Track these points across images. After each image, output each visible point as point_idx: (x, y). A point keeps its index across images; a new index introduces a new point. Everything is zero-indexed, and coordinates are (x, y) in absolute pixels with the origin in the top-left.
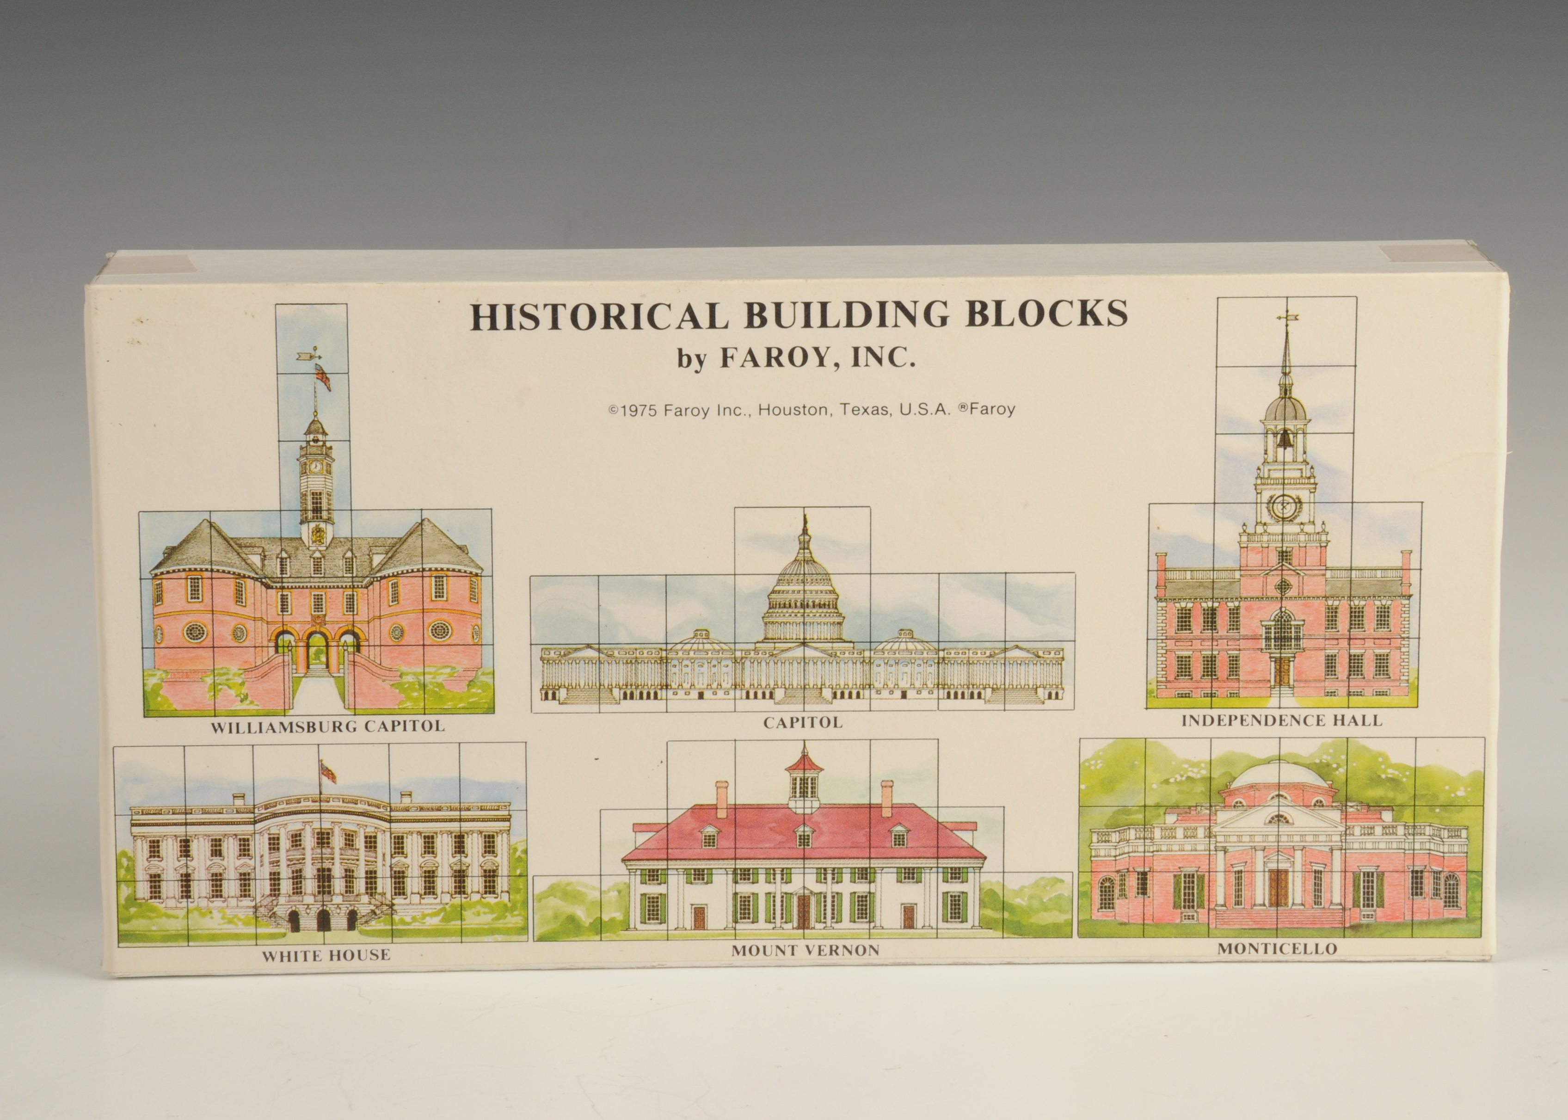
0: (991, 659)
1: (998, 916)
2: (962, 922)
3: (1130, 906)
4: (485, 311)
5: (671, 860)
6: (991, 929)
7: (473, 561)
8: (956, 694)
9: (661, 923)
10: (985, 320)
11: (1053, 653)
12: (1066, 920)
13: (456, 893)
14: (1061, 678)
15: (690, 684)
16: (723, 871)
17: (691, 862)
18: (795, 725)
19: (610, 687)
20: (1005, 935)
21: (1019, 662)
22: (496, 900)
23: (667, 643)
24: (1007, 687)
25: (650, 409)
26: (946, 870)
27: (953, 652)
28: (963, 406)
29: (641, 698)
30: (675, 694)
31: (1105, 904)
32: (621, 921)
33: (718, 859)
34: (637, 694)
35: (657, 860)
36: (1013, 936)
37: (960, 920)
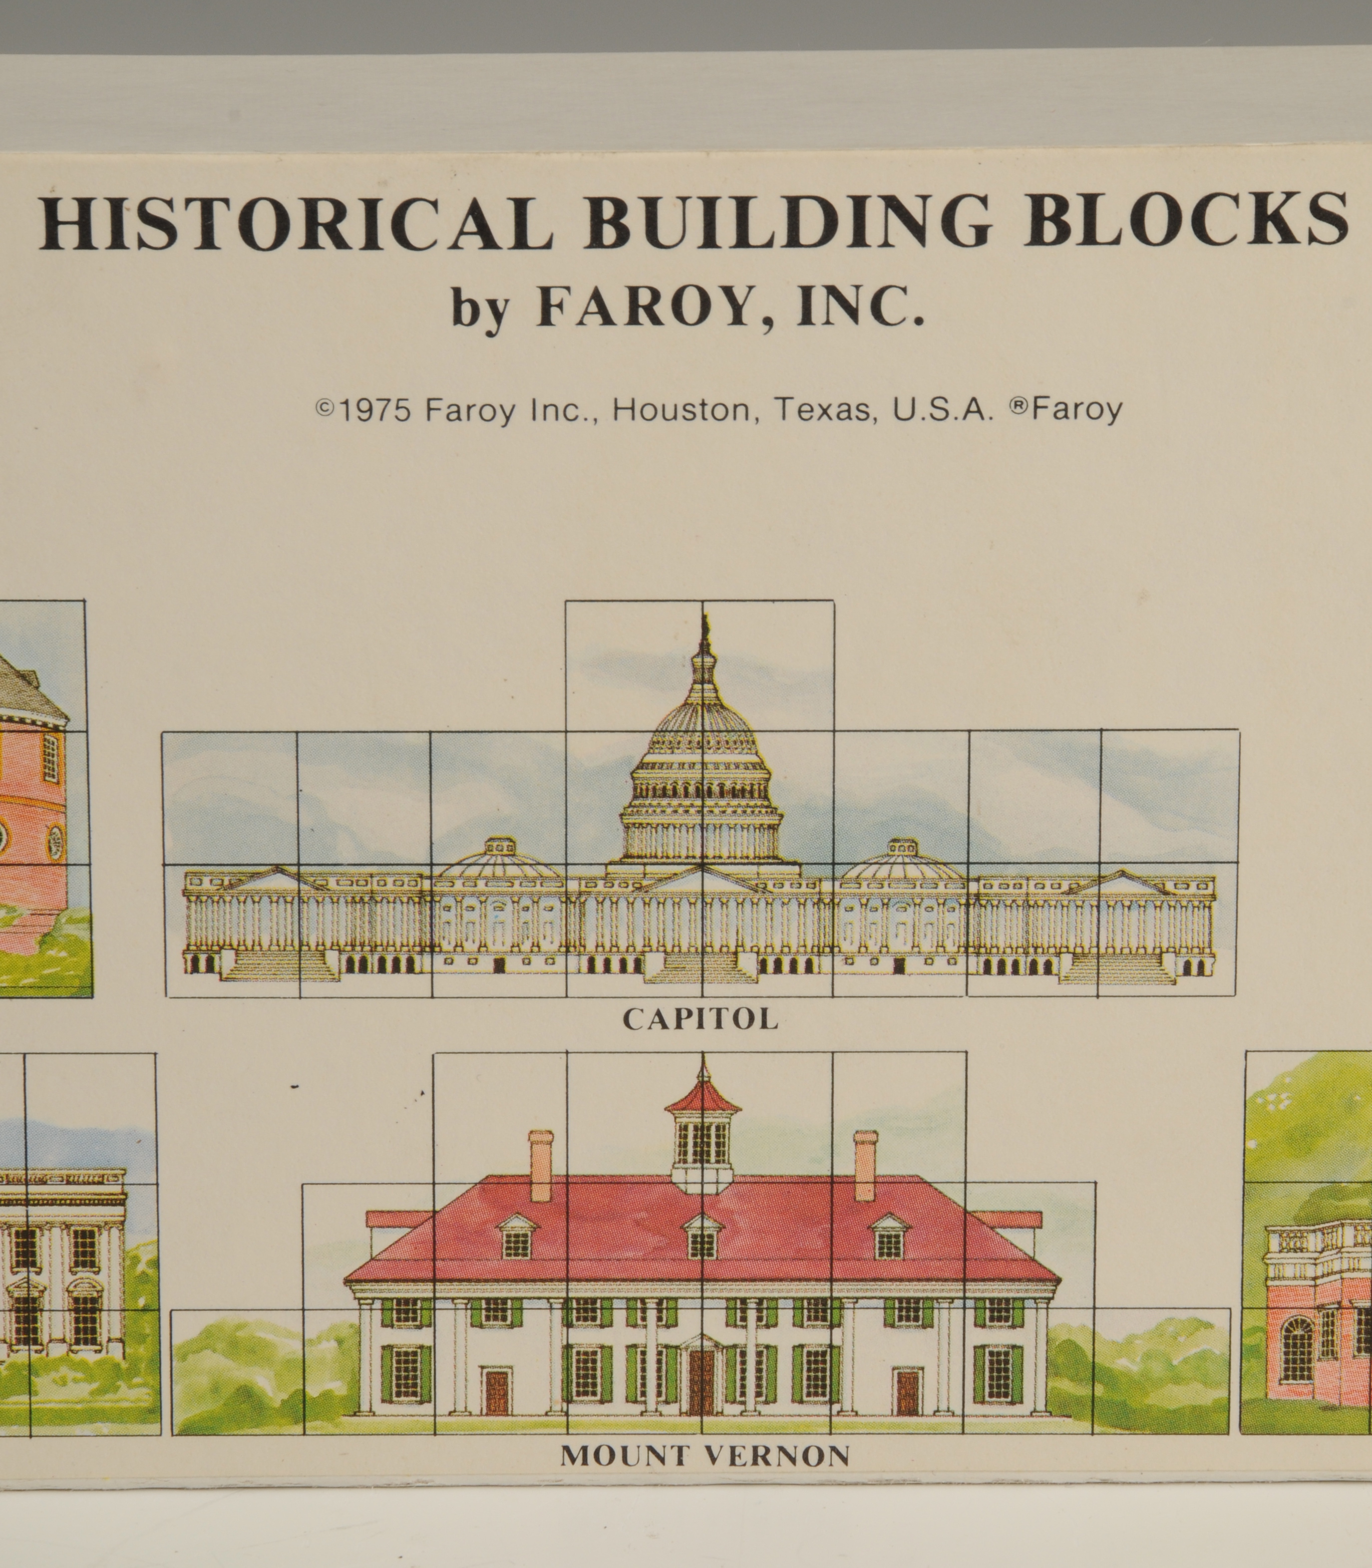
0: (1071, 897)
1: (1084, 1391)
2: (1012, 1403)
3: (1344, 1374)
4: (68, 211)
5: (442, 1281)
6: (1070, 1417)
7: (48, 702)
8: (1002, 964)
9: (421, 1403)
10: (1064, 232)
11: (1193, 885)
12: (1216, 1401)
13: (19, 1342)
14: (1210, 934)
15: (477, 944)
16: (544, 1304)
17: (480, 1286)
18: (684, 1023)
19: (321, 948)
20: (1097, 1429)
21: (1127, 903)
22: (99, 1357)
23: (432, 865)
24: (1102, 951)
25: (398, 408)
26: (980, 1304)
27: (996, 883)
28: (1018, 404)
29: (382, 969)
30: (449, 962)
31: (1295, 1369)
32: (343, 1398)
33: (534, 1281)
34: (373, 961)
35: (414, 1281)
36: (1113, 1430)
37: (1009, 1399)
